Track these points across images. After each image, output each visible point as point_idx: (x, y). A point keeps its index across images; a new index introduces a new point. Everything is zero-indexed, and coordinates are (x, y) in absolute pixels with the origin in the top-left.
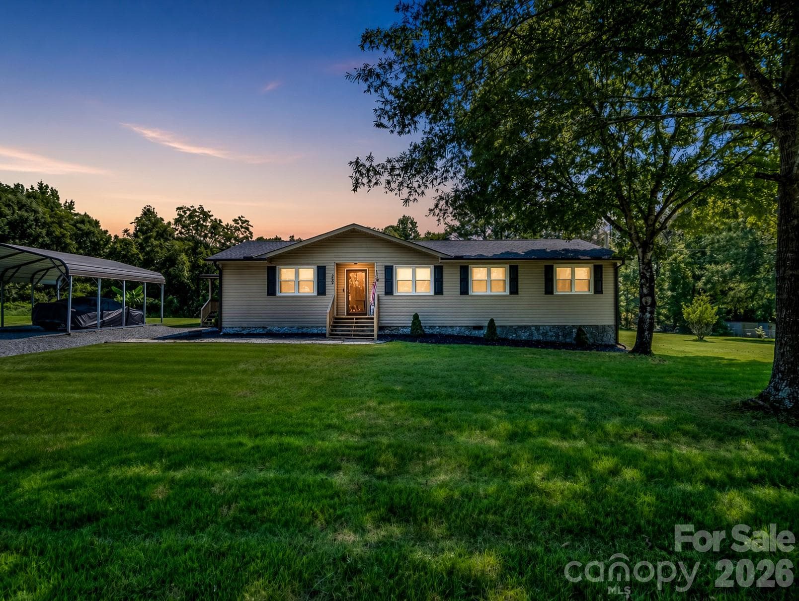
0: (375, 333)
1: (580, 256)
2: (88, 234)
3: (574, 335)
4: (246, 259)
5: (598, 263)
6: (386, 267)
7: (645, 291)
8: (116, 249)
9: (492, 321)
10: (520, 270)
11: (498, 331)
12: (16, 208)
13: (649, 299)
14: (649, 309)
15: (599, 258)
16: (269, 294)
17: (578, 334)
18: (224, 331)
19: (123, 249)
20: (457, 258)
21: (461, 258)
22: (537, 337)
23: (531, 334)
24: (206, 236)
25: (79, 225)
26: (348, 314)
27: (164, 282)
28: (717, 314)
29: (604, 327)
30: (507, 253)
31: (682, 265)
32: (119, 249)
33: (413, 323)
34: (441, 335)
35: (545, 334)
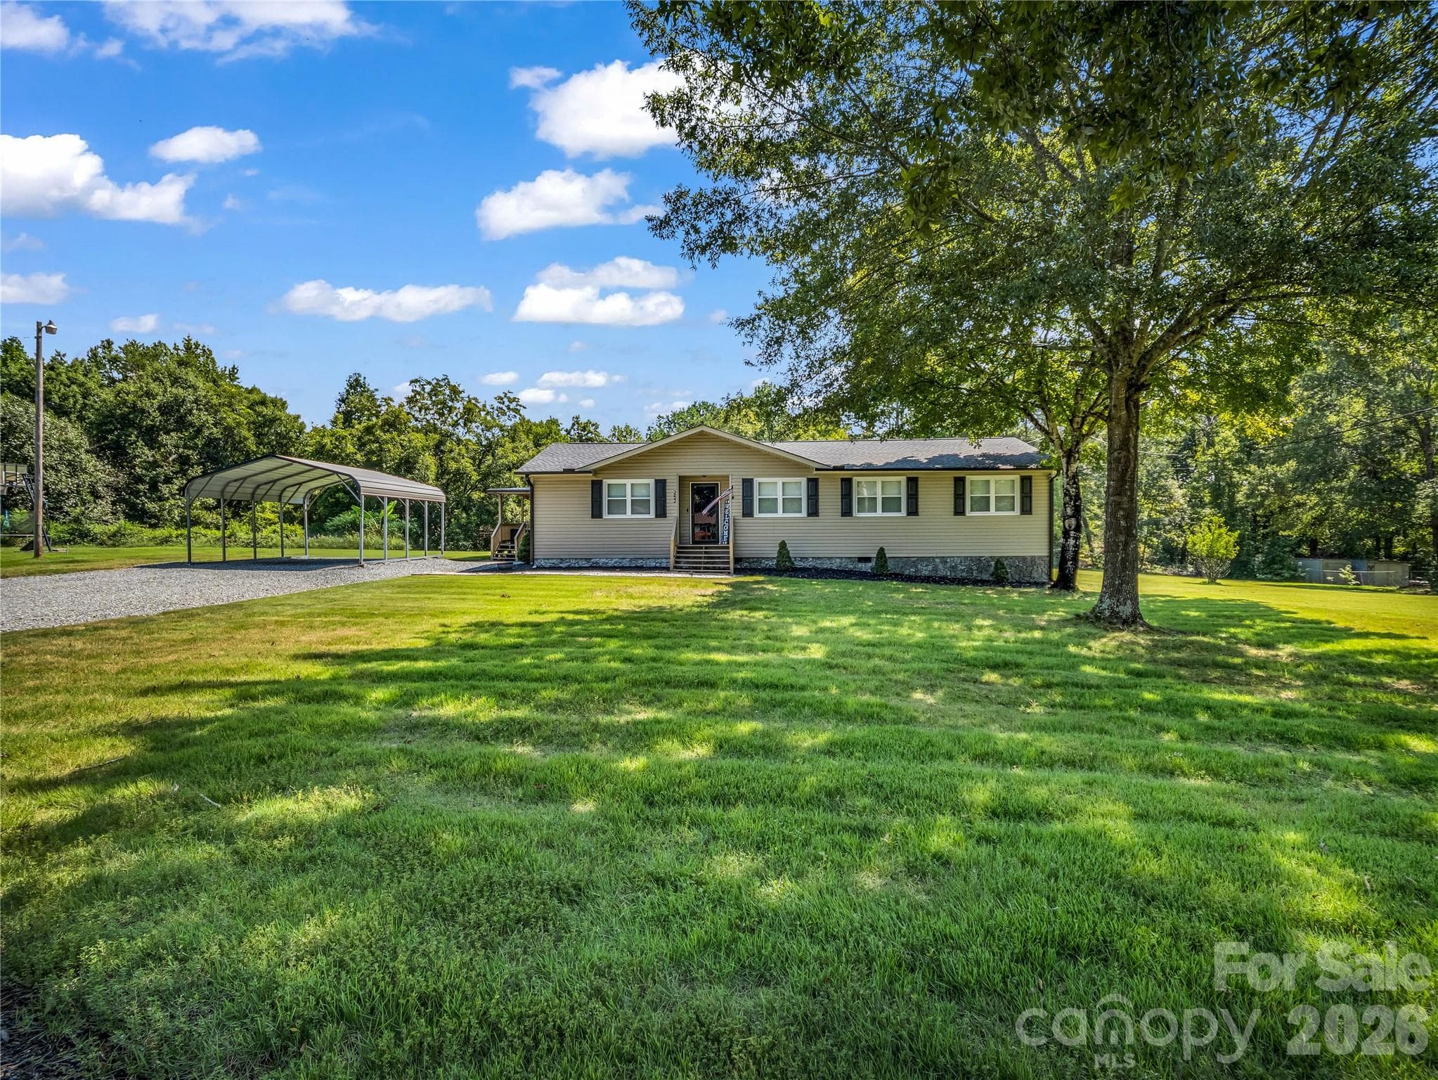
0: (732, 566)
1: (1001, 466)
2: (272, 421)
3: (992, 569)
4: (566, 471)
5: (1025, 473)
6: (744, 481)
7: (1069, 511)
8: (324, 446)
9: (882, 550)
10: (921, 483)
11: (890, 564)
12: (169, 383)
13: (1073, 521)
14: (1072, 533)
15: (1026, 468)
16: (593, 516)
17: (996, 568)
18: (537, 563)
19: (337, 447)
20: (836, 469)
21: (841, 468)
22: (943, 571)
23: (935, 569)
24: (455, 424)
25: (259, 408)
26: (694, 542)
27: (444, 500)
28: (1238, 543)
29: (1033, 558)
30: (905, 460)
31: (1229, 464)
32: (329, 446)
33: (779, 552)
34: (816, 569)
35: (953, 568)
